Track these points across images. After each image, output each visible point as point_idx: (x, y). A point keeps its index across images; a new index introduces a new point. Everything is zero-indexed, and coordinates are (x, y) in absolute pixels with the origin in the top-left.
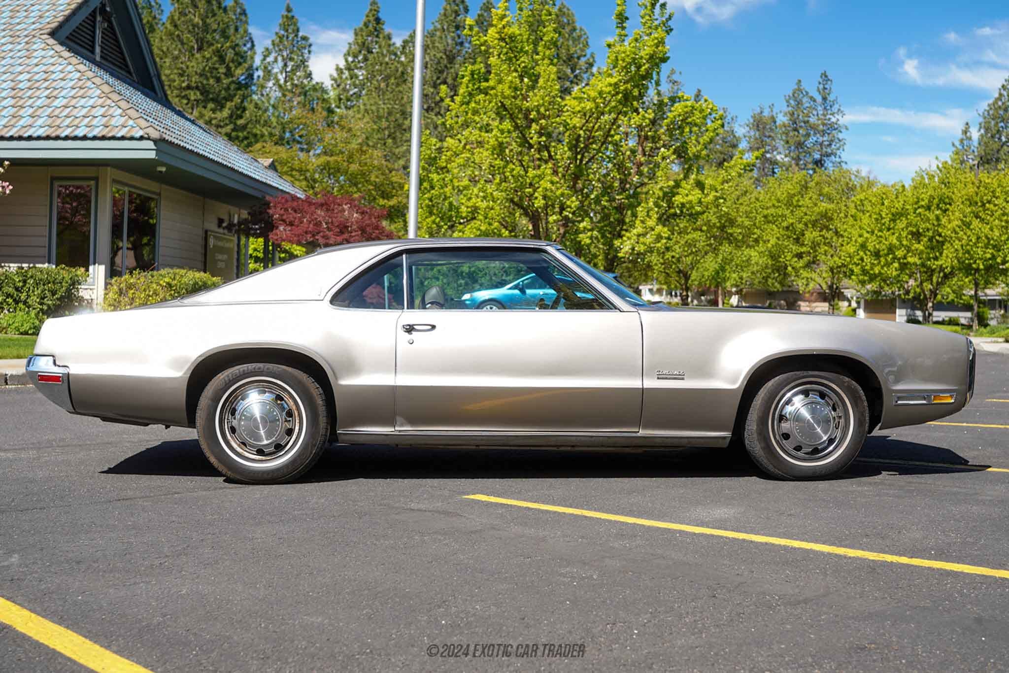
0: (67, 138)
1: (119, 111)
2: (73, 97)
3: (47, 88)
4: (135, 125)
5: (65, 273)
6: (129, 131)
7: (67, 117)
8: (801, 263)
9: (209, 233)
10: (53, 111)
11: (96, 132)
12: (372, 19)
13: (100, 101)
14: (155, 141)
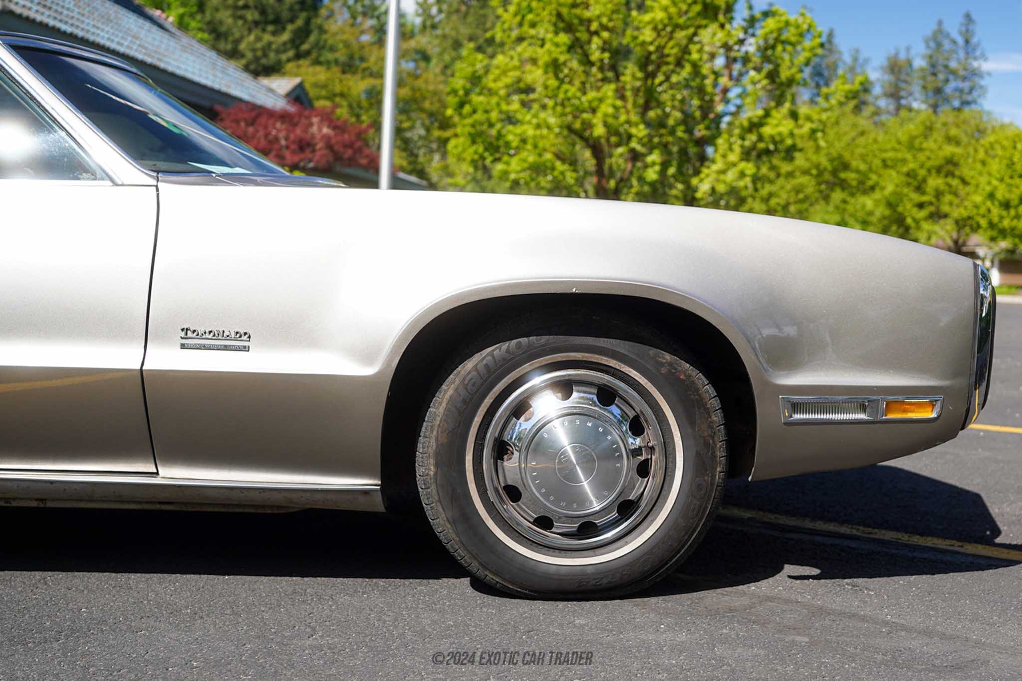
8: (922, 214)
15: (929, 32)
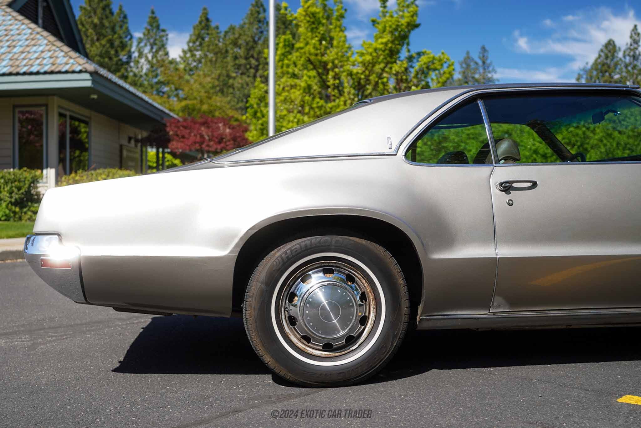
0: (24, 74)
1: (62, 54)
2: (28, 46)
3: (8, 41)
4: (75, 63)
5: (26, 174)
6: (71, 67)
7: (24, 59)
9: (123, 147)
10: (13, 56)
11: (46, 69)
12: (203, 19)
13: (48, 48)
14: (91, 73)
15: (462, 59)
